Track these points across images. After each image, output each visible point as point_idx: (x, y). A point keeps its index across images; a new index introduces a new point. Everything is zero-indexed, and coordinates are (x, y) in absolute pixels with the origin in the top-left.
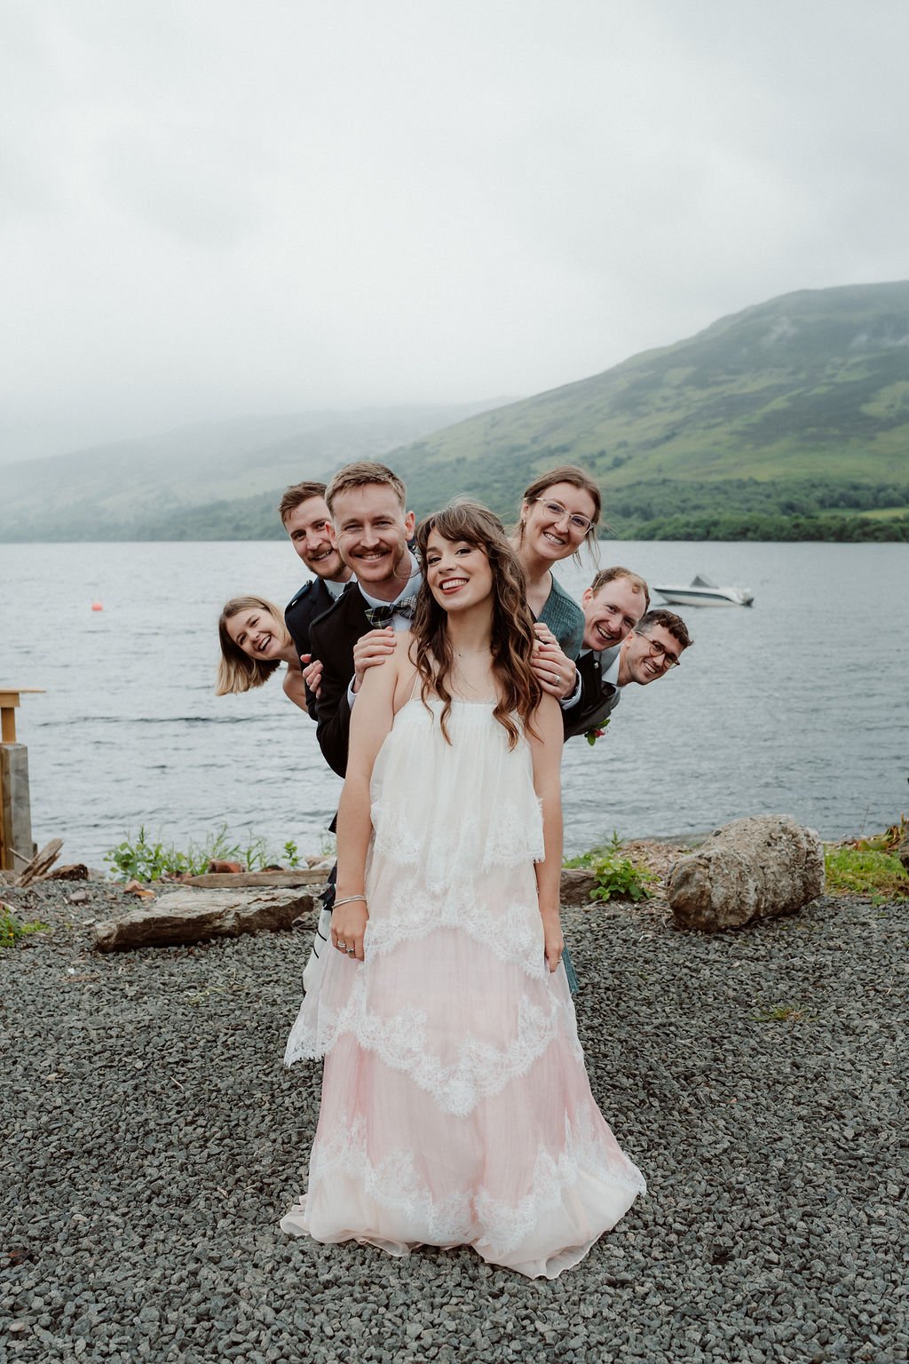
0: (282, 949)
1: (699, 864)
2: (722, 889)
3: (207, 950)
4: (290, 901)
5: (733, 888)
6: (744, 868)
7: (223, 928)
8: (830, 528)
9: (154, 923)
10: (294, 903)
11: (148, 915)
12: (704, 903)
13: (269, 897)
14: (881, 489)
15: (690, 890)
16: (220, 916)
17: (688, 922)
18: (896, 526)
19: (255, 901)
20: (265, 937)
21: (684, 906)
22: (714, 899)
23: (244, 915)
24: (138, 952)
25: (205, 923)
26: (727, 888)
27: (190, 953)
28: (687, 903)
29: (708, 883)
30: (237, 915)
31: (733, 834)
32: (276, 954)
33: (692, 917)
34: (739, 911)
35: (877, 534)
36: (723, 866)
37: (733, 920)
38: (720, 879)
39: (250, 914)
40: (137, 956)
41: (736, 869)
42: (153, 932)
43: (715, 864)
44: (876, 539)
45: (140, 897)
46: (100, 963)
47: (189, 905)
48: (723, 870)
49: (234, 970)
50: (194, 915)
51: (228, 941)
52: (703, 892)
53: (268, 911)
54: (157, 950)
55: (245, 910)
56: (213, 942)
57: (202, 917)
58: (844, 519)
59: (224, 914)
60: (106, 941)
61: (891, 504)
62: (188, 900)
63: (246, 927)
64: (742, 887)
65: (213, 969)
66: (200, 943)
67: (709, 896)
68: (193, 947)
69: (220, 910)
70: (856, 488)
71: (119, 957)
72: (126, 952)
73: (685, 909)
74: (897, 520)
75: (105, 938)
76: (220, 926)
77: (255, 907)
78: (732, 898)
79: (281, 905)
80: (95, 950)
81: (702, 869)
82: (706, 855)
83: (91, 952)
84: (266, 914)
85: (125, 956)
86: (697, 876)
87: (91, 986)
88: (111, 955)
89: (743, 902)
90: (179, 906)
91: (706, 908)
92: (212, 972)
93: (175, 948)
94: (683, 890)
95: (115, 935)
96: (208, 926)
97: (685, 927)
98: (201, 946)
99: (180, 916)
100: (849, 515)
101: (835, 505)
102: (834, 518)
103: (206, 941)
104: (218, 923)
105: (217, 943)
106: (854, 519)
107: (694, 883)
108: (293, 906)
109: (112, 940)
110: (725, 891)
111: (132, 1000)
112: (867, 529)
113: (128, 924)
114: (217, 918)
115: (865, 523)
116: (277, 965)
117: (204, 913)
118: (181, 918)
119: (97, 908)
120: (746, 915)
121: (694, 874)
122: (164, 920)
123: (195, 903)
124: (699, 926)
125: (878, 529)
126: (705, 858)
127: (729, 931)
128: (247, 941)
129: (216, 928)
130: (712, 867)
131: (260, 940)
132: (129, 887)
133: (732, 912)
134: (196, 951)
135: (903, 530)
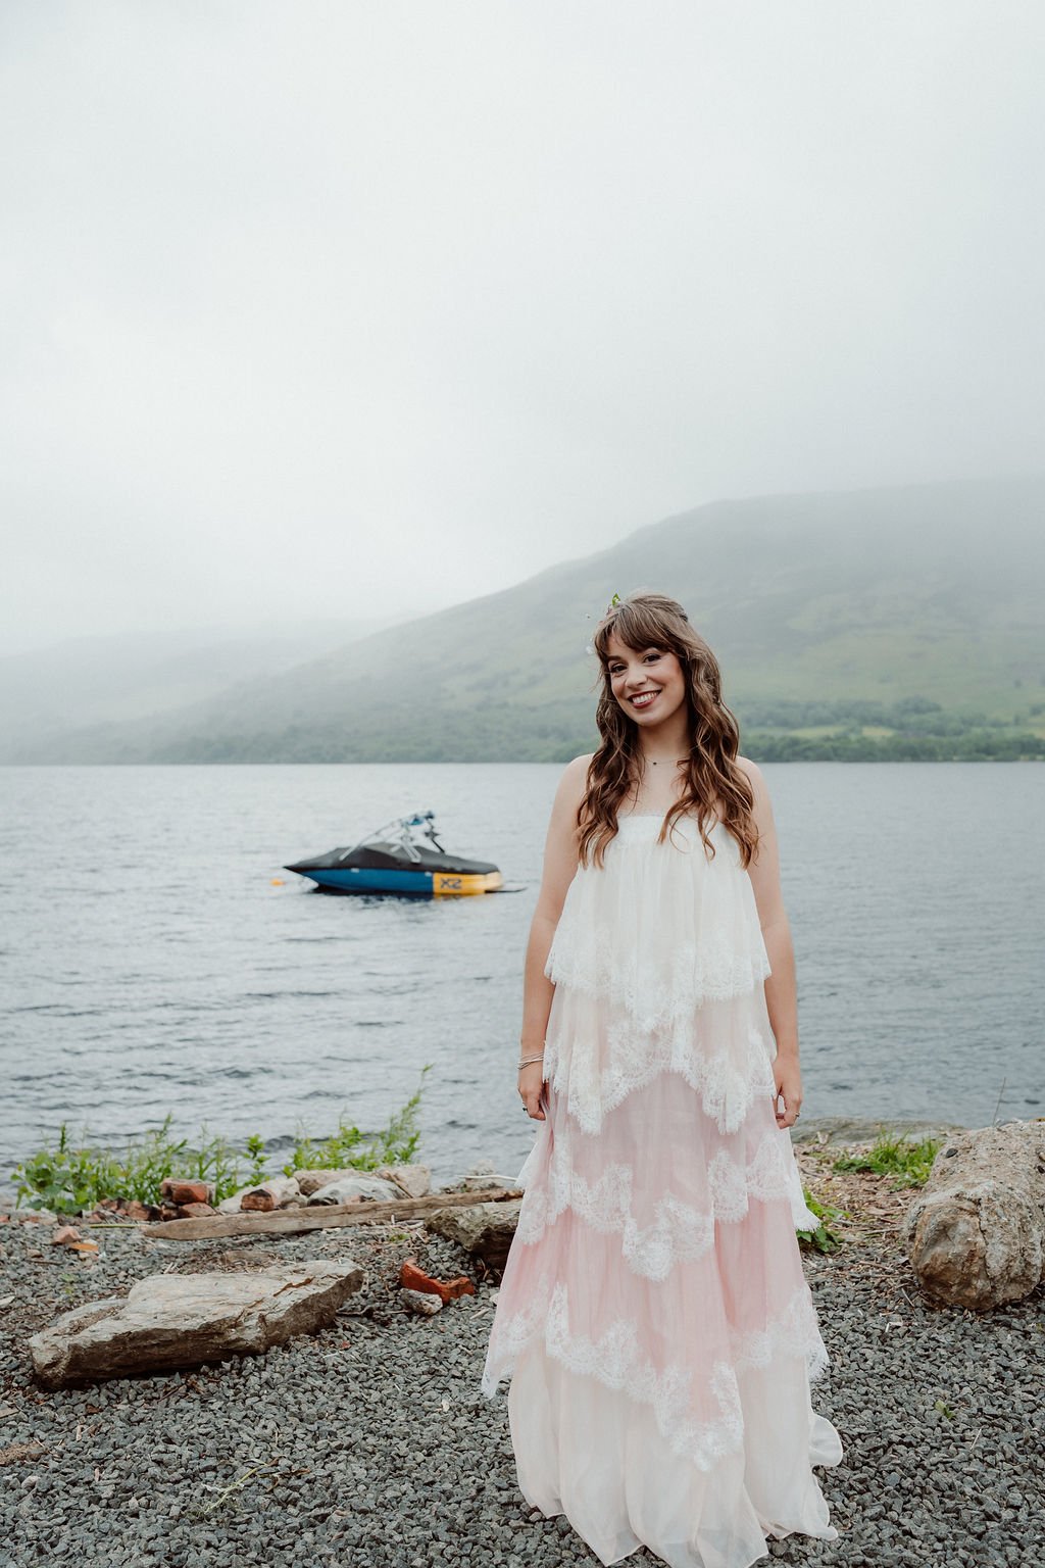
0: (337, 1372)
1: (961, 1209)
2: (1001, 1247)
3: (218, 1383)
4: (333, 1283)
5: (1015, 1244)
6: (1025, 1211)
7: (241, 1343)
8: (757, 748)
9: (131, 1340)
10: (339, 1284)
11: (120, 1328)
12: (975, 1269)
13: (301, 1279)
14: (810, 707)
15: (953, 1249)
16: (236, 1324)
17: (946, 1296)
18: (828, 745)
19: (284, 1289)
20: (305, 1348)
21: (941, 1273)
22: (991, 1263)
23: (272, 1318)
24: (104, 1390)
25: (211, 1335)
26: (1009, 1244)
27: (190, 1388)
28: (947, 1269)
29: (980, 1239)
30: (262, 1318)
31: (985, 1155)
32: (330, 1382)
33: (954, 1289)
34: (1021, 1279)
35: (809, 753)
36: (999, 1210)
37: (1014, 1291)
38: (998, 1232)
39: (281, 1315)
40: (103, 1399)
41: (1016, 1214)
42: (129, 1355)
43: (987, 1208)
44: (806, 759)
45: (76, 1252)
46: (41, 1414)
47: (184, 1305)
48: (1000, 1217)
49: (272, 1425)
50: (194, 1324)
51: (249, 1363)
52: (972, 1254)
53: (305, 1305)
54: (134, 1383)
55: (272, 1310)
56: (227, 1366)
57: (209, 1326)
58: (772, 738)
59: (242, 1319)
60: (49, 1372)
61: (820, 722)
62: (180, 1292)
63: (277, 1338)
64: (1027, 1240)
65: (236, 1425)
66: (205, 1368)
67: (983, 1258)
68: (193, 1377)
69: (236, 1312)
70: (783, 705)
71: (74, 1400)
72: (84, 1389)
73: (943, 1278)
74: (828, 739)
75: (49, 1366)
76: (238, 1340)
77: (287, 1301)
78: (1015, 1259)
79: (321, 1290)
80: (30, 1385)
81: (968, 1217)
82: (971, 1193)
83: (23, 1389)
84: (301, 1310)
85: (83, 1398)
86: (962, 1228)
87: (34, 1478)
88: (59, 1397)
89: (1028, 1264)
90: (168, 1307)
91: (977, 1276)
92: (236, 1430)
93: (165, 1380)
94: (938, 1249)
95: (64, 1362)
96: (217, 1340)
97: (942, 1304)
98: (206, 1374)
99: (172, 1326)
100: (778, 733)
101: (762, 724)
102: (762, 737)
103: (215, 1365)
104: (233, 1335)
105: (232, 1367)
106: (783, 739)
107: (958, 1238)
108: (337, 1290)
109: (60, 1369)
110: (1005, 1249)
111: (108, 1506)
112: (797, 748)
113: (88, 1345)
114: (231, 1327)
115: (795, 742)
116: (338, 1409)
117: (211, 1319)
118: (174, 1330)
119: (14, 1275)
120: (1031, 1282)
121: (955, 1225)
122: (147, 1335)
123: (192, 1300)
124: (967, 1303)
125: (809, 749)
126: (970, 1200)
127: (1009, 1308)
128: (280, 1361)
129: (229, 1343)
130: (984, 1214)
131: (299, 1356)
132: (59, 1237)
133: (1012, 1281)
134: (200, 1383)
135: (835, 750)
